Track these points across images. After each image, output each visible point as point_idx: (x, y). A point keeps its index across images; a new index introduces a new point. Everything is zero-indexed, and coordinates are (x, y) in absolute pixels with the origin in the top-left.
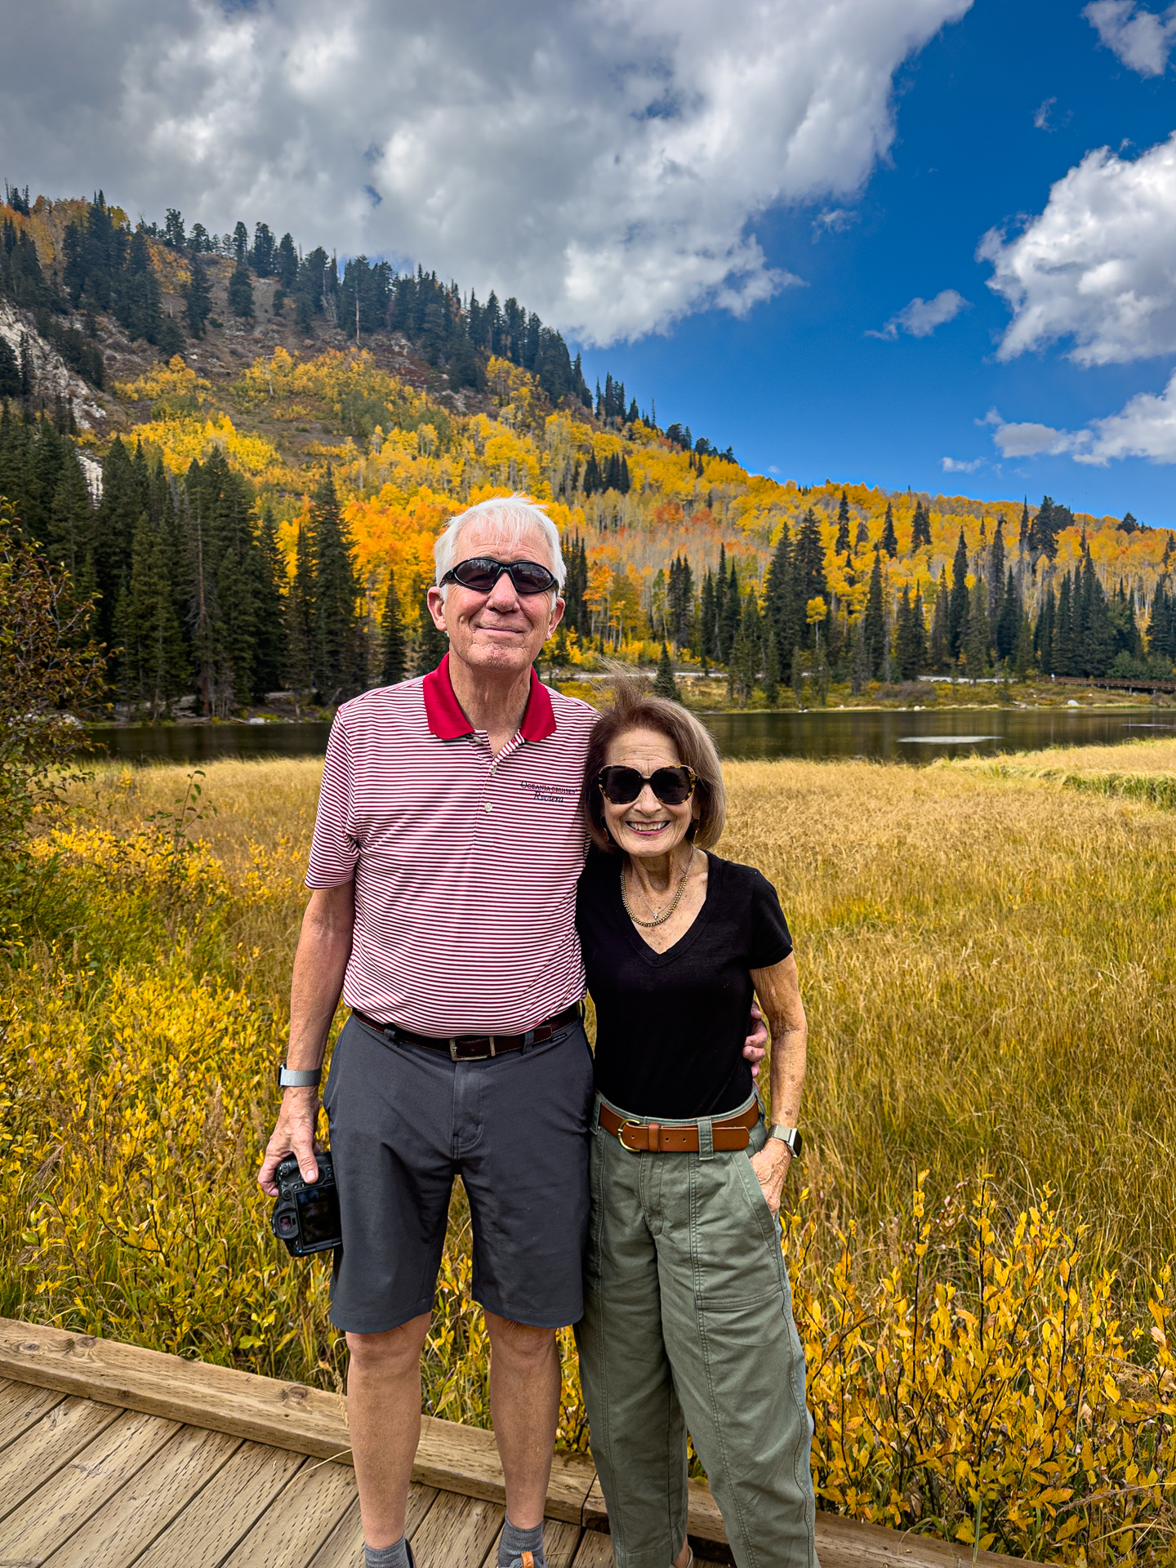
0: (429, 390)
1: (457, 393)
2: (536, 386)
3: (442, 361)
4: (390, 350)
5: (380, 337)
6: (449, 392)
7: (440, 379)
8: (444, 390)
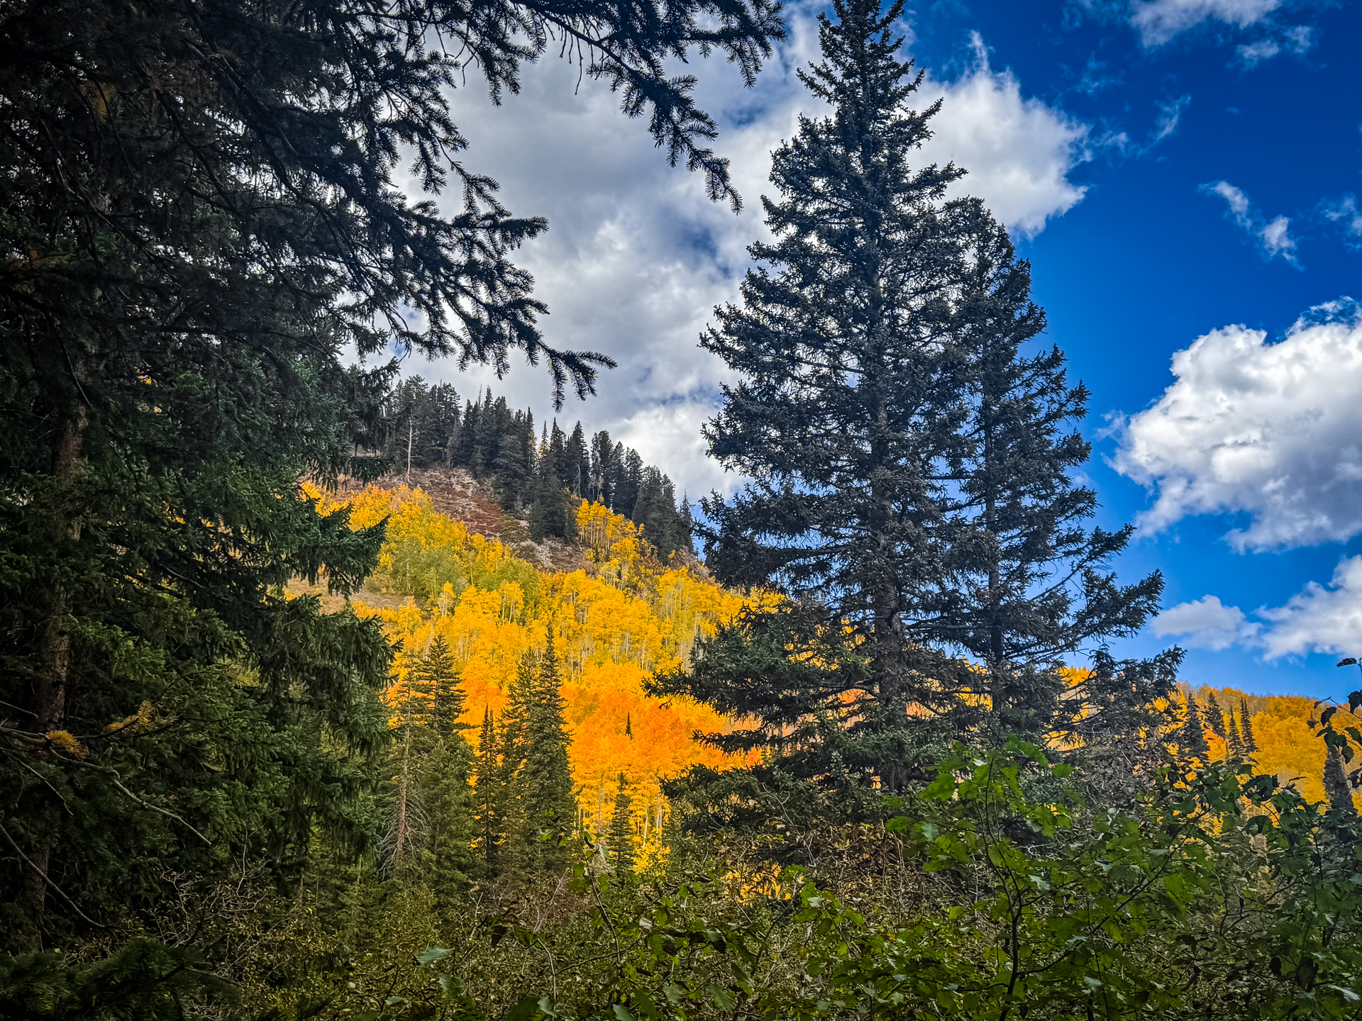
0: (504, 539)
1: (539, 544)
2: (640, 538)
3: (518, 504)
4: (449, 488)
5: (436, 474)
6: (529, 542)
7: (517, 527)
8: (523, 539)
